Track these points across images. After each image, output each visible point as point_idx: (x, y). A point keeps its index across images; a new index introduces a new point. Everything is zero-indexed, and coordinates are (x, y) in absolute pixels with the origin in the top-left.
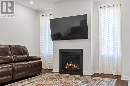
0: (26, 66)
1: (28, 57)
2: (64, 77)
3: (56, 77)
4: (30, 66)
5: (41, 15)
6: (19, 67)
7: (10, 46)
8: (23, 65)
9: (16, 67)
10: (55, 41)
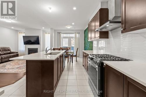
1: (11, 52)
4: (11, 56)
5: (19, 33)
8: (7, 56)
10: (26, 45)
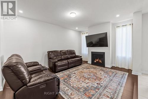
0: (74, 61)
1: (75, 55)
2: (93, 68)
3: (89, 67)
4: (76, 61)
5: (82, 34)
6: (71, 61)
7: (67, 50)
8: (73, 60)
9: (70, 62)
